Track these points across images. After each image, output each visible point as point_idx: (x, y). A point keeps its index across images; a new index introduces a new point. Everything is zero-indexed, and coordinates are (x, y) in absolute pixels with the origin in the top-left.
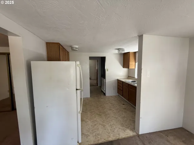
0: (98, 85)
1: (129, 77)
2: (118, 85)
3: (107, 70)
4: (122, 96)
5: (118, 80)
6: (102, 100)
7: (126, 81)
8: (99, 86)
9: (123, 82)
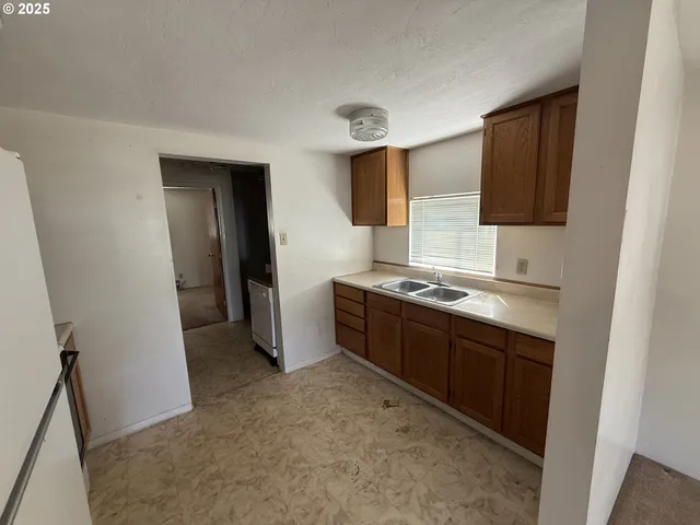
0: (226, 318)
1: (377, 265)
2: (336, 308)
3: (283, 240)
4: (367, 357)
5: (336, 285)
6: (272, 407)
7: (380, 287)
8: (231, 317)
9: (365, 292)
